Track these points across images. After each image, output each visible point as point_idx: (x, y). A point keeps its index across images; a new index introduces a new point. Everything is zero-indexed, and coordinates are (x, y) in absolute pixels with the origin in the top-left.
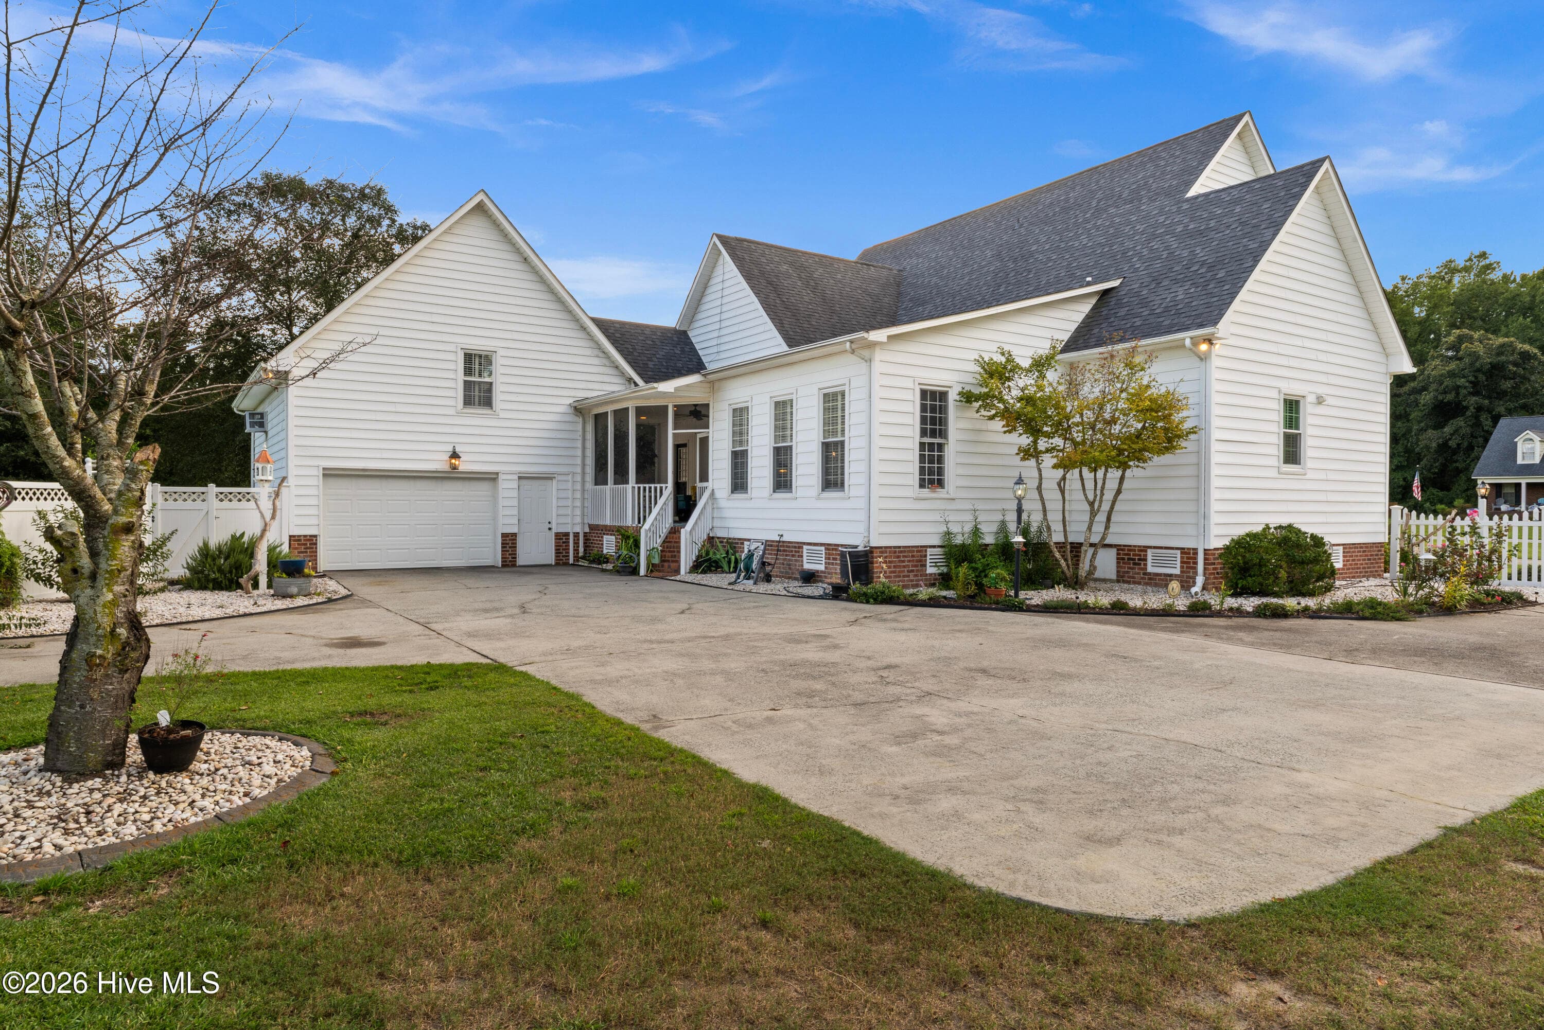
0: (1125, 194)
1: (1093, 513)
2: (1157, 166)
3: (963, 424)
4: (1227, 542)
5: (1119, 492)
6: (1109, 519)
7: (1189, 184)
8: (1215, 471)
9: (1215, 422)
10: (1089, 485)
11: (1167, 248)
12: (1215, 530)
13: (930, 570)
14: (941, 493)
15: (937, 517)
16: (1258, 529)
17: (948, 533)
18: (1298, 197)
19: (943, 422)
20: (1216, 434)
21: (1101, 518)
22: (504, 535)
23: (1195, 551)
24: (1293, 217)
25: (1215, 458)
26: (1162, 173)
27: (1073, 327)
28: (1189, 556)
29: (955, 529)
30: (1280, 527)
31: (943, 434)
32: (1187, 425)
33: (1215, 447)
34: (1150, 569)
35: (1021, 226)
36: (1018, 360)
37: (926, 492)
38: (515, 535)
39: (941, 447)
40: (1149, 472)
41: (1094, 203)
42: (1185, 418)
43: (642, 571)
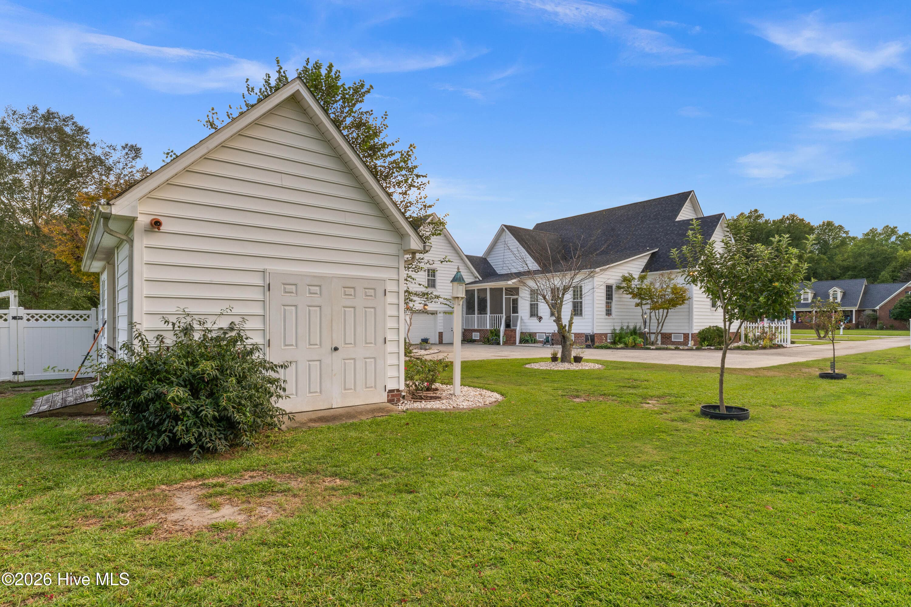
0: (652, 216)
1: (659, 323)
2: (662, 207)
3: (617, 296)
4: (699, 331)
5: (666, 316)
6: (663, 325)
7: (676, 216)
8: (694, 310)
9: (694, 295)
10: (657, 314)
11: (673, 239)
12: (694, 328)
13: (609, 341)
14: (611, 317)
15: (610, 324)
16: (708, 327)
17: (614, 329)
18: (716, 226)
19: (612, 295)
20: (695, 299)
21: (661, 325)
22: (439, 333)
23: (688, 334)
24: (715, 232)
25: (694, 306)
26: (665, 210)
27: (644, 264)
28: (686, 336)
29: (616, 328)
30: (714, 327)
31: (612, 299)
32: (687, 297)
33: (694, 303)
34: (673, 340)
35: (611, 223)
36: (634, 276)
37: (607, 317)
38: (442, 333)
39: (611, 302)
40: (675, 310)
41: (640, 218)
42: (687, 295)
43: (501, 344)
